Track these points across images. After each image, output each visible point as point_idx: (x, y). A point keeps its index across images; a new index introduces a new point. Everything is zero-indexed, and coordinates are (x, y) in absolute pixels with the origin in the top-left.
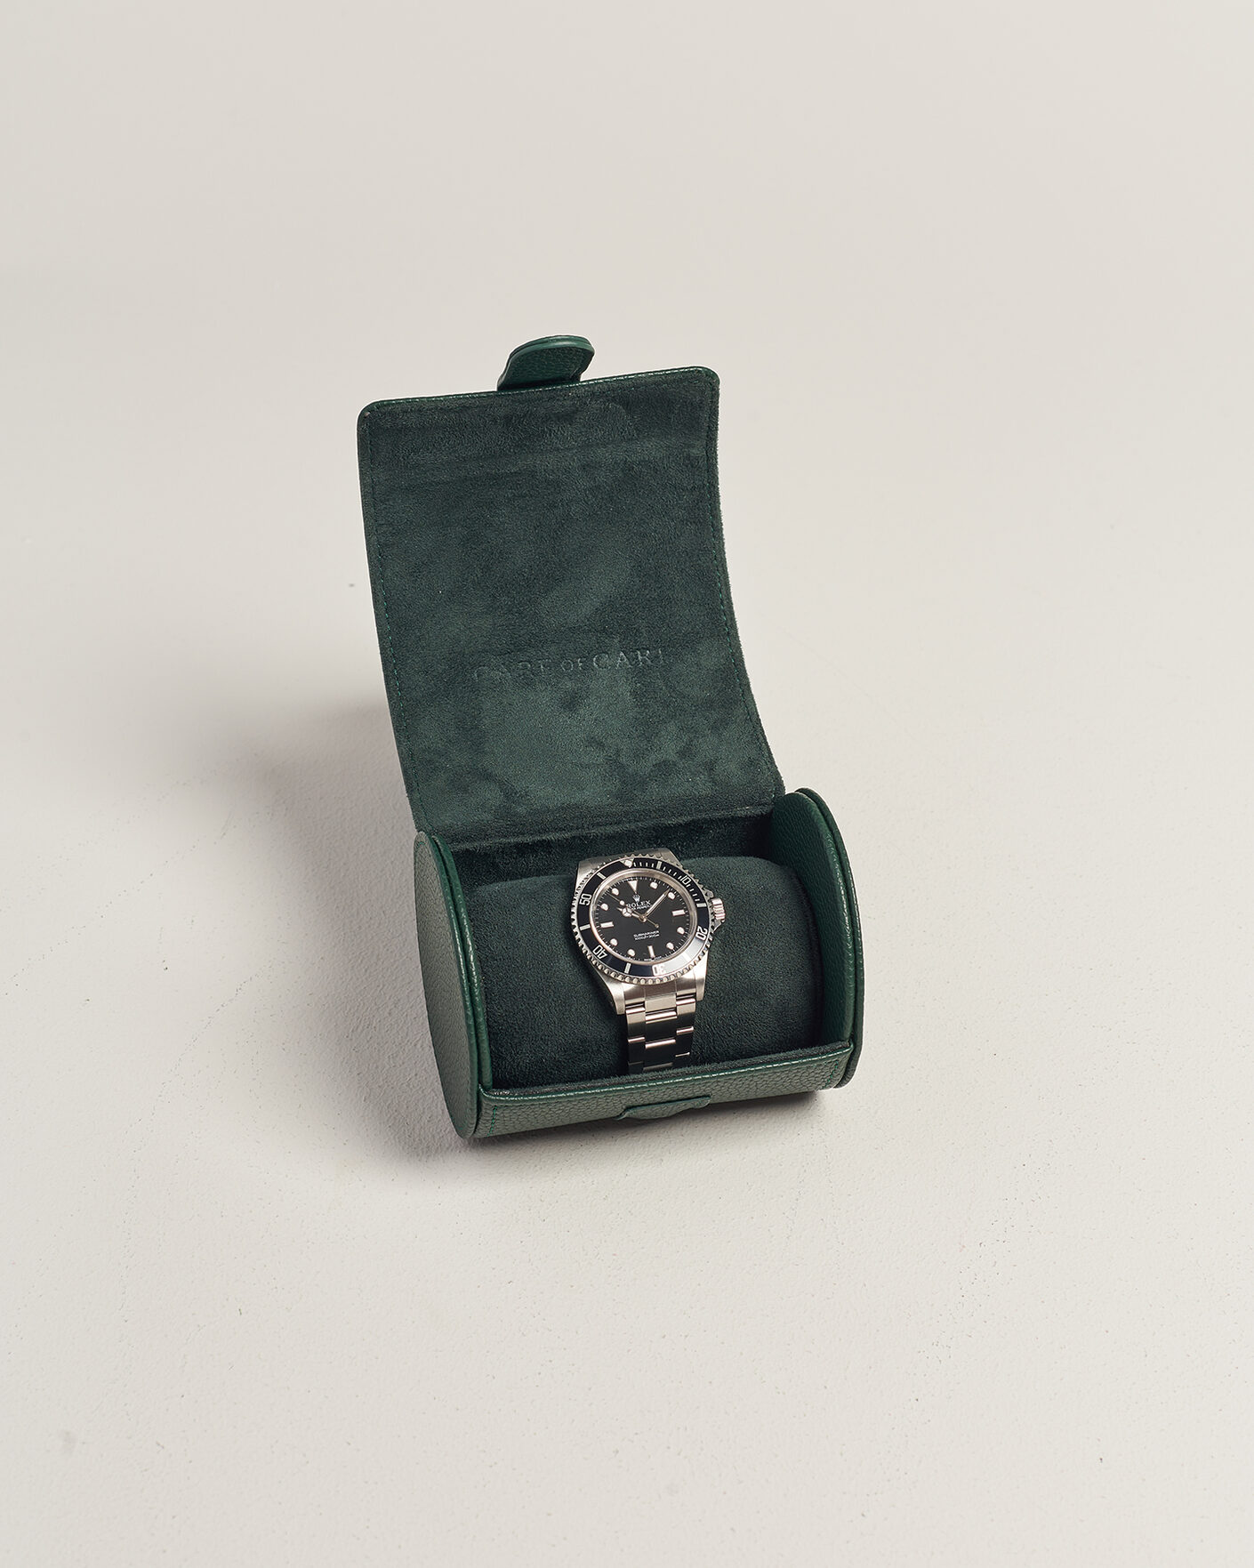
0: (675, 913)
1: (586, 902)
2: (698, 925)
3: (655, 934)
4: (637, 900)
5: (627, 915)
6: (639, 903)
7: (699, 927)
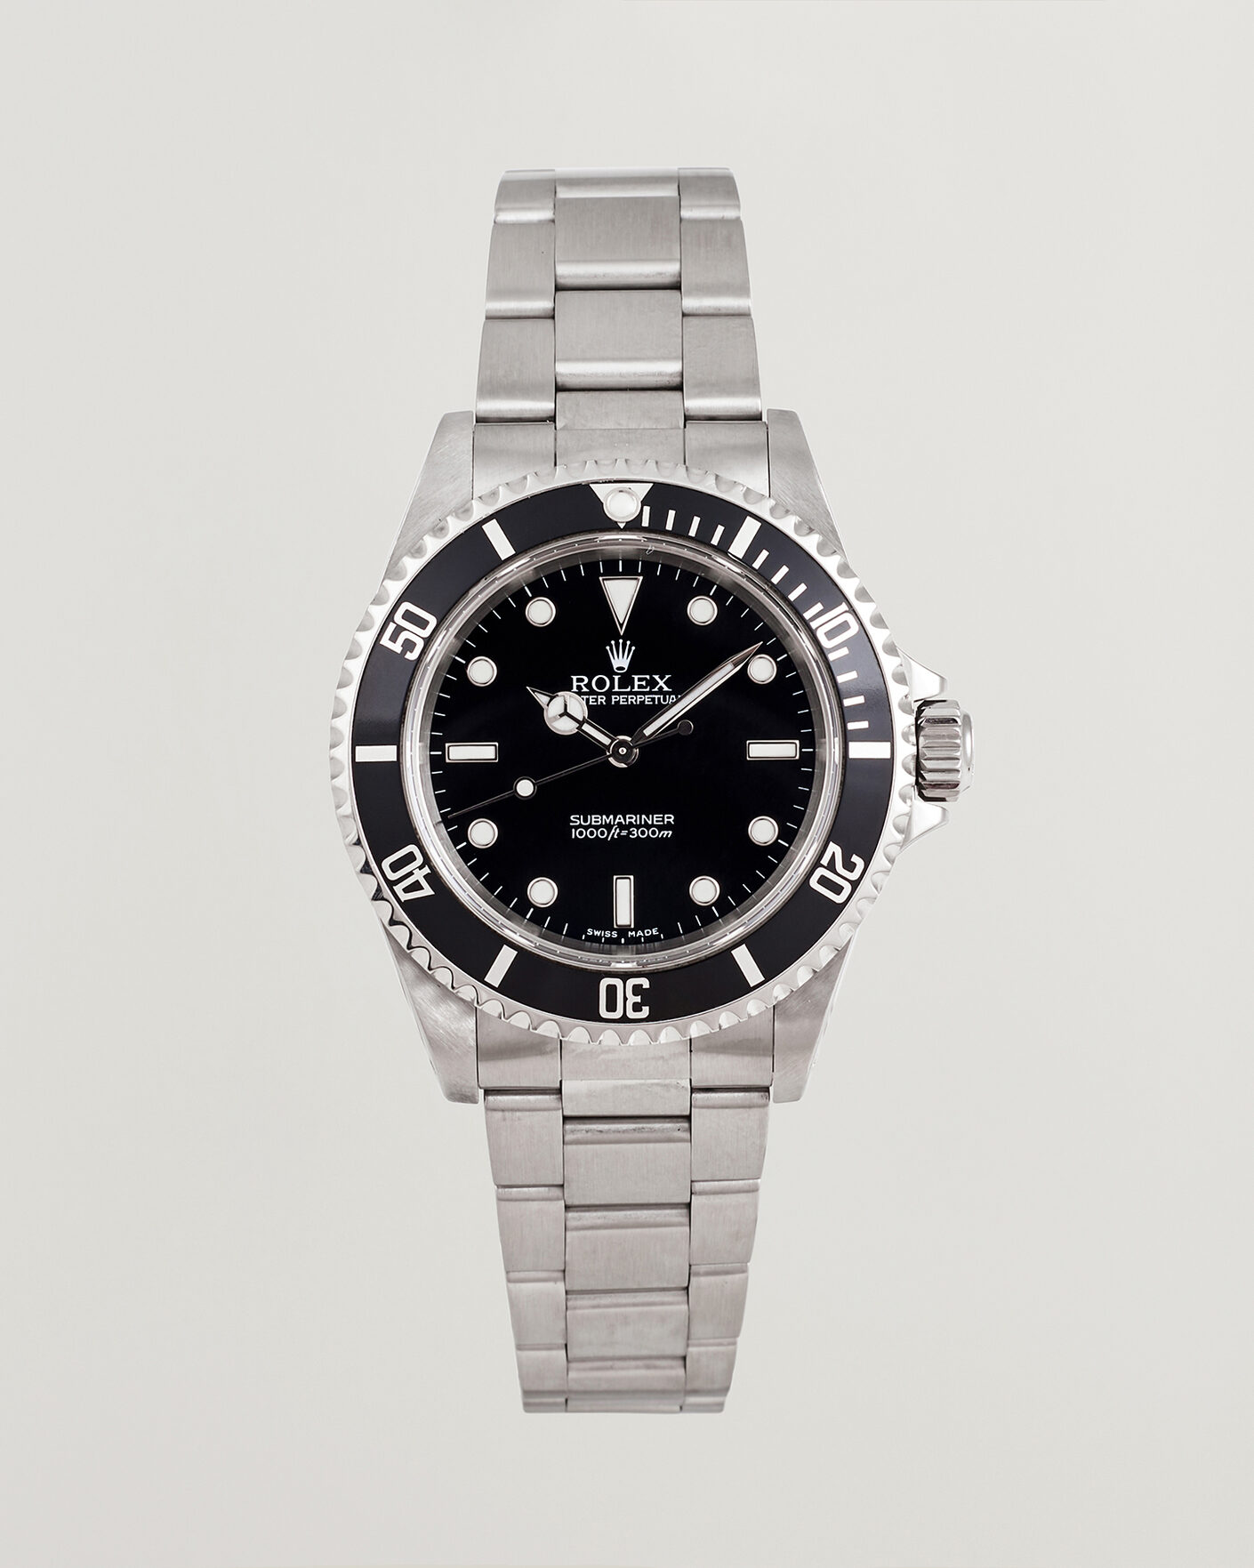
0: (759, 750)
1: (409, 645)
2: (832, 836)
3: (655, 825)
4: (621, 661)
5: (565, 727)
6: (626, 680)
7: (833, 848)
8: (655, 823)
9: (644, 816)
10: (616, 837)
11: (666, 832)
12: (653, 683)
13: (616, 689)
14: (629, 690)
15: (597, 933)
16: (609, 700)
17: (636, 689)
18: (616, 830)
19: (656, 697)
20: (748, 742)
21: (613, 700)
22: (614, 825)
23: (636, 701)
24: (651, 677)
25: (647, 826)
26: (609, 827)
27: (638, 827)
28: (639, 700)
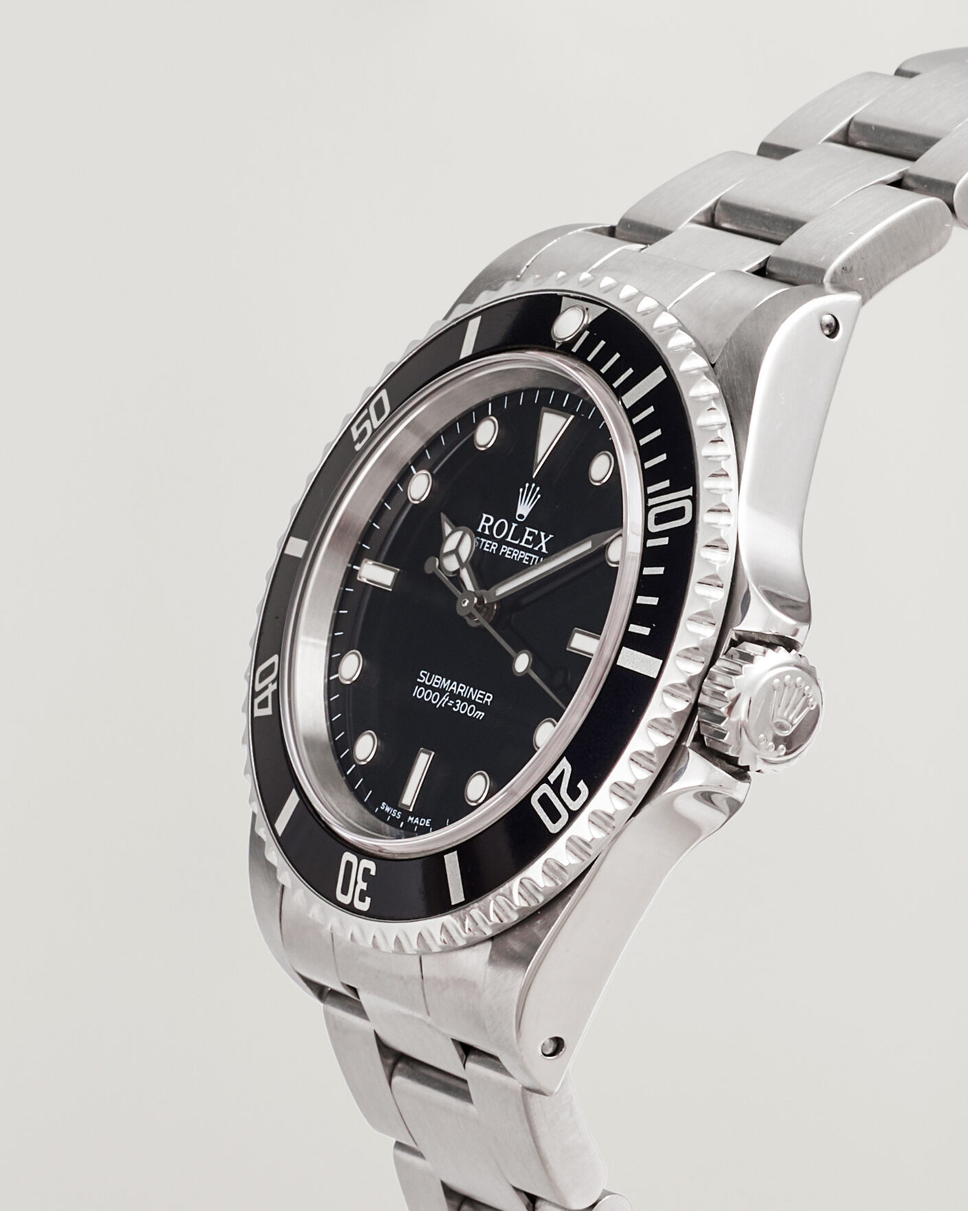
0: (577, 641)
1: (363, 435)
2: (568, 751)
4: (524, 508)
5: (448, 566)
6: (520, 531)
7: (565, 765)
8: (477, 700)
9: (472, 689)
10: (443, 705)
11: (480, 713)
12: (537, 540)
13: (509, 539)
14: (517, 542)
15: (388, 809)
16: (498, 550)
17: (523, 544)
18: (446, 698)
19: (534, 556)
20: (576, 628)
21: (502, 550)
22: (447, 692)
23: (517, 557)
24: (539, 534)
25: (470, 701)
26: (442, 691)
27: (463, 699)
28: (520, 556)
